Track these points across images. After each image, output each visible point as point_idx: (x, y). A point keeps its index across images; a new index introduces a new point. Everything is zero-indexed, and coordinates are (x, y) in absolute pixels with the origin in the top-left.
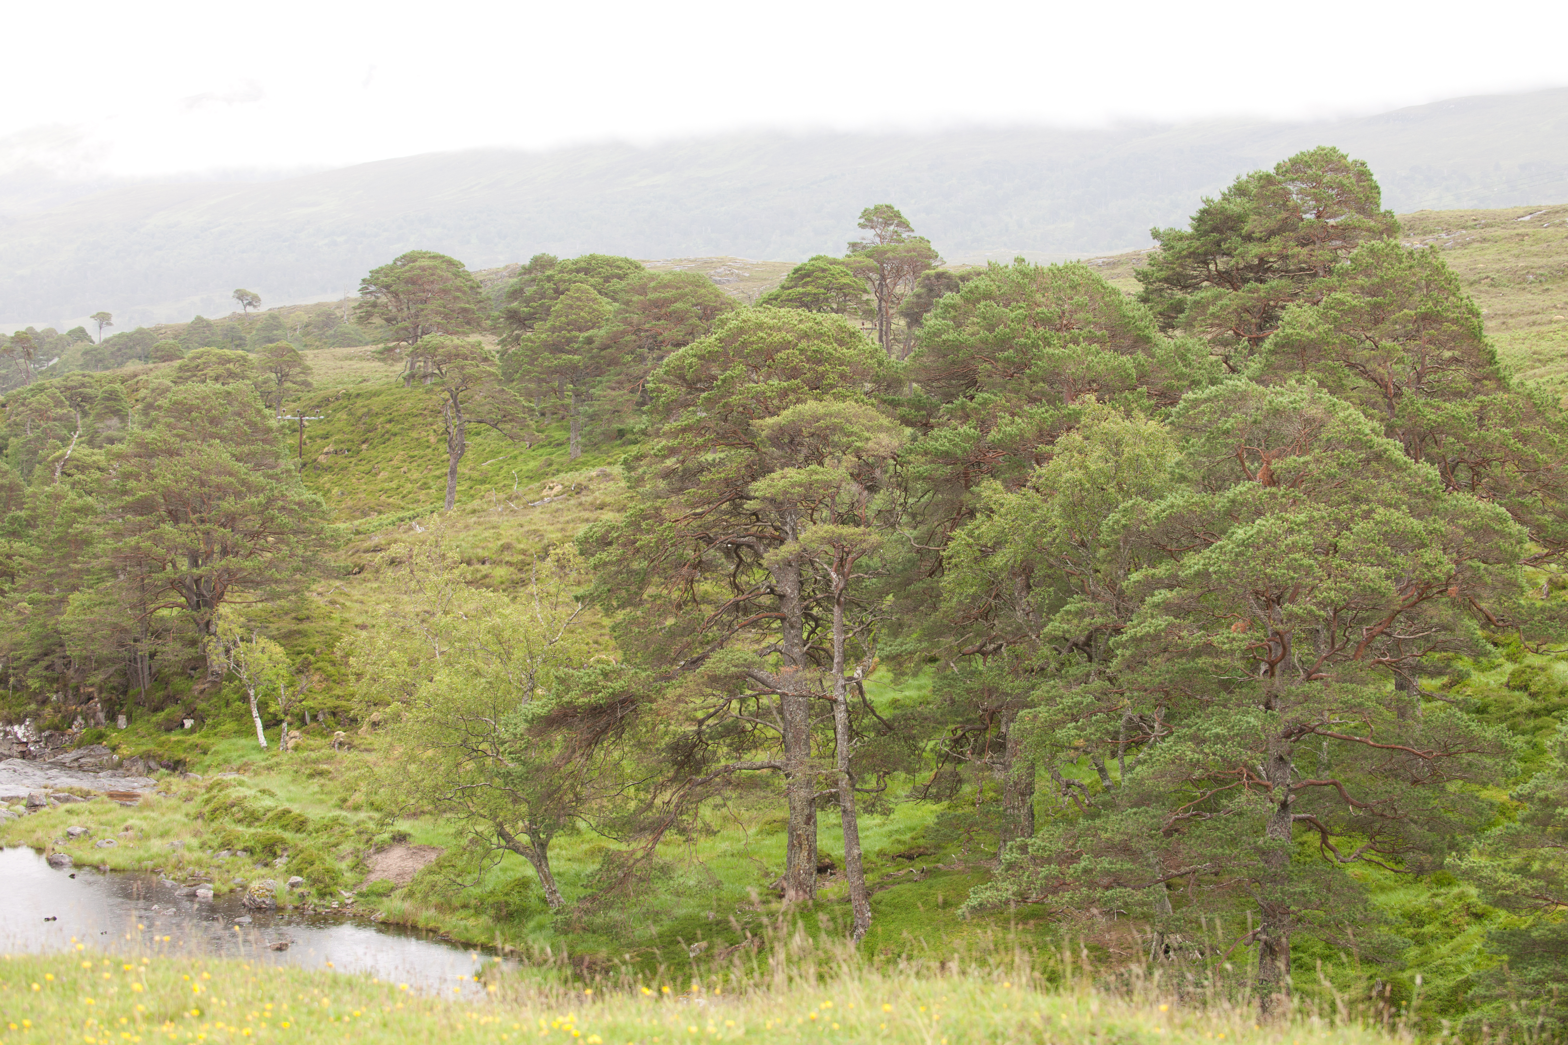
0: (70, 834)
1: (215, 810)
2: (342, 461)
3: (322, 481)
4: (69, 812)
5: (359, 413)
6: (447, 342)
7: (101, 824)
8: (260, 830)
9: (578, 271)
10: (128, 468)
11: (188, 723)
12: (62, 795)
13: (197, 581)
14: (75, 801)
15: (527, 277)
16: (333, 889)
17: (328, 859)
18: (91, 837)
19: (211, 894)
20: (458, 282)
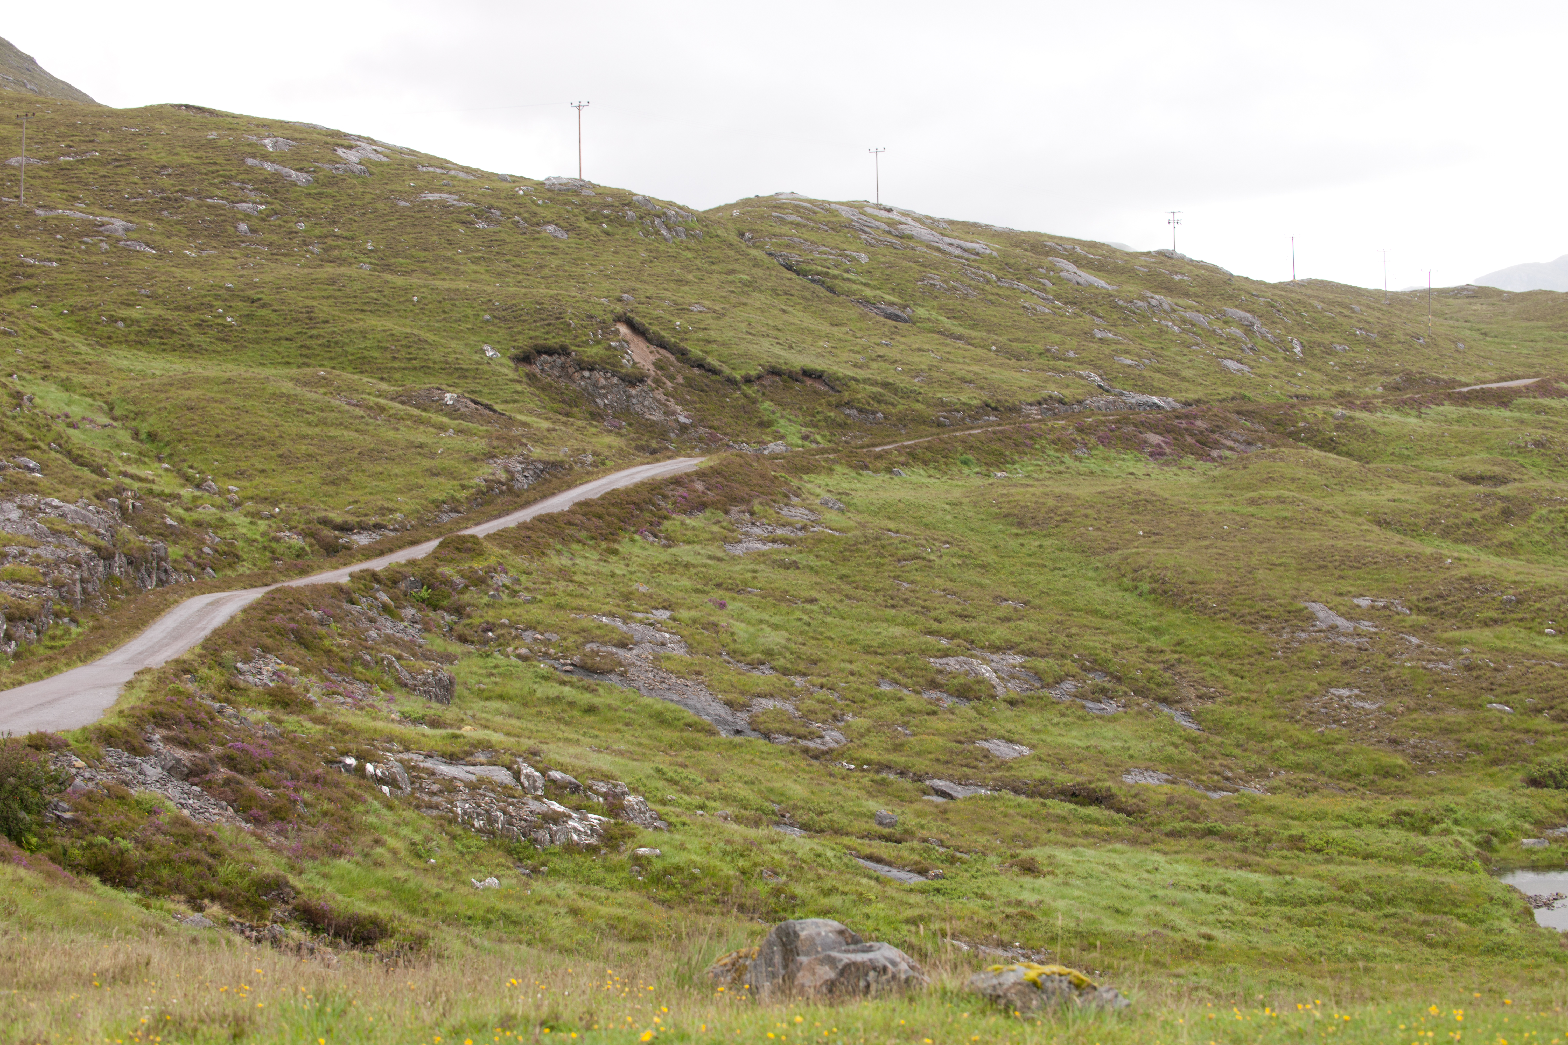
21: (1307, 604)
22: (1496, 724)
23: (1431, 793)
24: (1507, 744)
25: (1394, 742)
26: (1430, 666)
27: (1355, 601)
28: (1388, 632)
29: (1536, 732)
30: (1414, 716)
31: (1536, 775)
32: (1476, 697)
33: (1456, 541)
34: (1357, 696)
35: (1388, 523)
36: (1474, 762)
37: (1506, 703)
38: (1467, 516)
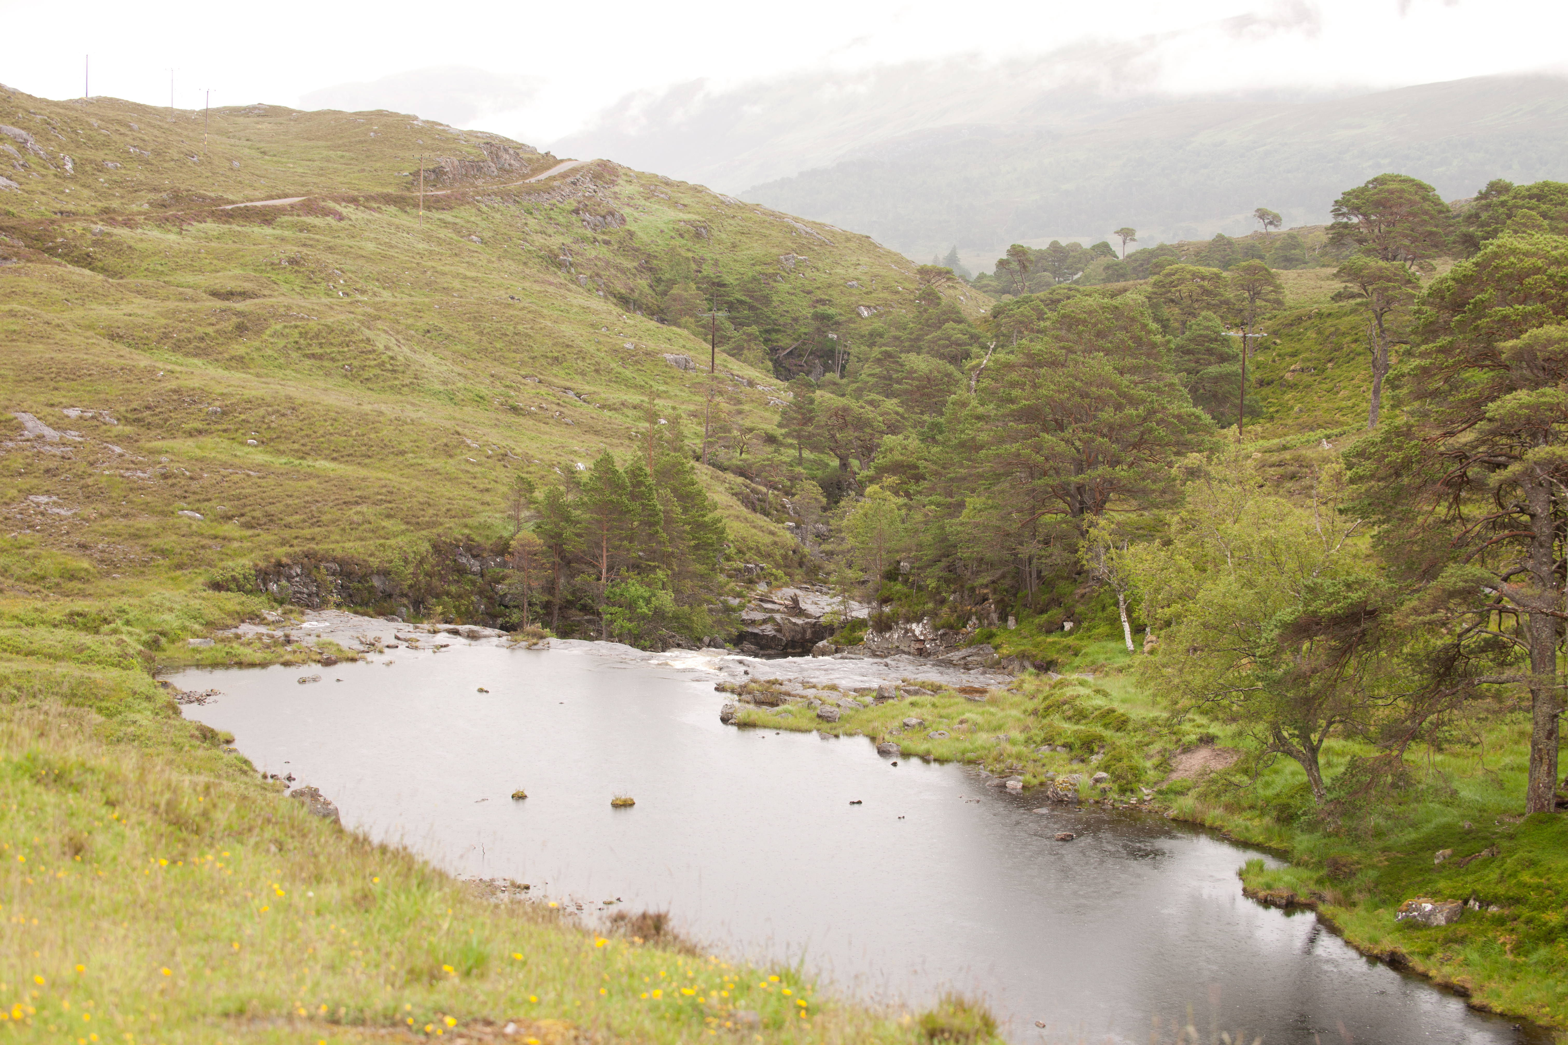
0: (906, 725)
1: (1048, 708)
2: (1306, 378)
3: (1287, 397)
4: (912, 704)
5: (1327, 333)
6: (1372, 264)
7: (941, 717)
8: (1083, 728)
9: (1531, 197)
10: (1014, 376)
11: (1068, 626)
12: (912, 688)
13: (1080, 489)
14: (924, 693)
15: (1483, 202)
16: (1134, 786)
17: (1136, 757)
18: (925, 728)
19: (1020, 785)
20: (1426, 206)
21: (17, 415)
22: (185, 530)
23: (110, 595)
24: (192, 549)
25: (83, 546)
26: (128, 474)
27: (66, 412)
28: (92, 442)
29: (224, 538)
30: (107, 522)
31: (219, 579)
32: (170, 505)
33: (186, 355)
34: (55, 503)
35: (121, 337)
36: (158, 566)
37: (198, 510)
38: (200, 330)
